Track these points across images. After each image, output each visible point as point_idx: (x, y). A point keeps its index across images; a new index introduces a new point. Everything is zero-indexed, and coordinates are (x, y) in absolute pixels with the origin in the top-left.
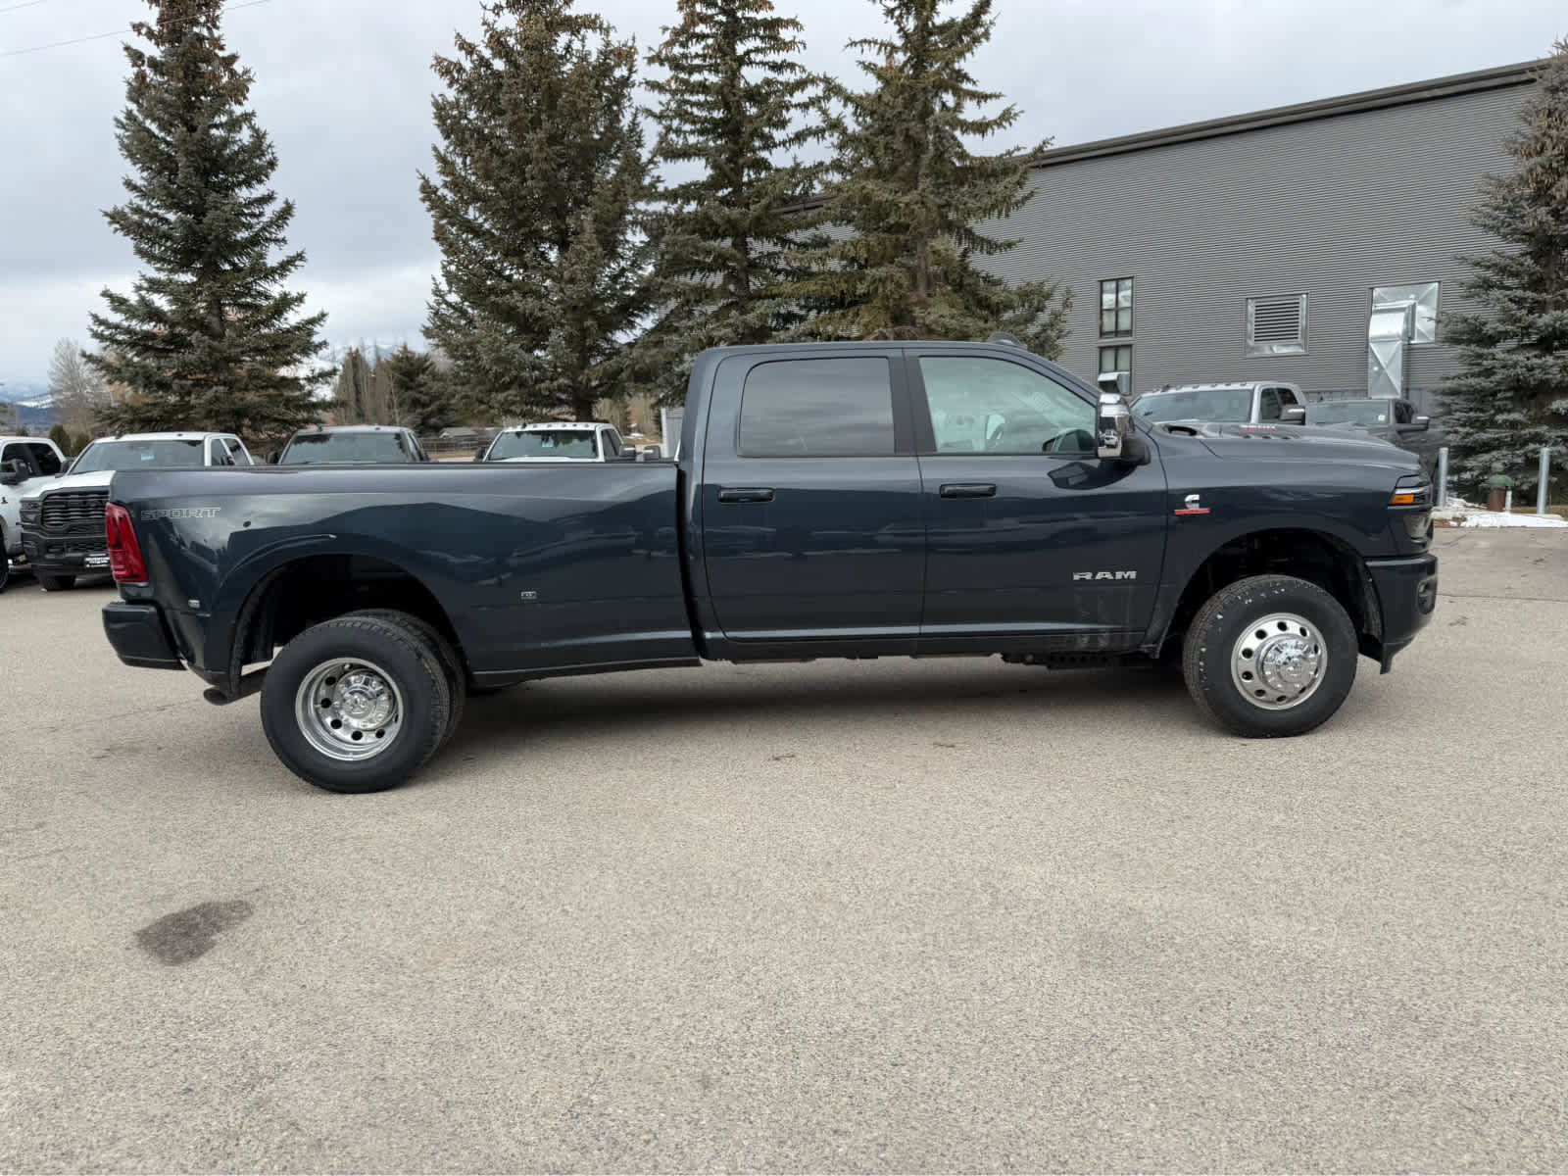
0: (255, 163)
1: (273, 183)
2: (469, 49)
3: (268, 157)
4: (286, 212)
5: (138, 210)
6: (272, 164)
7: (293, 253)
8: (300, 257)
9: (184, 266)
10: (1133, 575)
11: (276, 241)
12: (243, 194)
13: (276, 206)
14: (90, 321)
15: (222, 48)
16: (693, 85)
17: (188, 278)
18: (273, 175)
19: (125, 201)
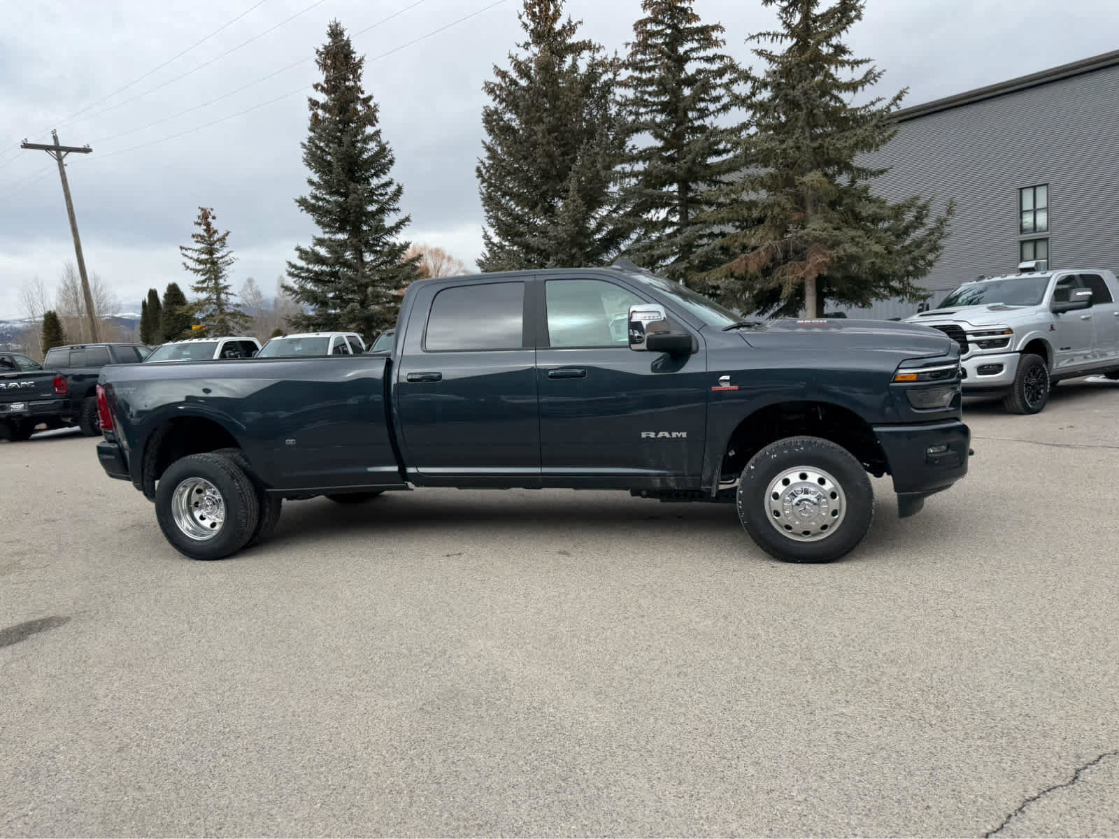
0: (382, 160)
1: (393, 173)
2: (503, 75)
3: (390, 157)
4: (399, 191)
5: (315, 197)
6: (391, 162)
7: (403, 217)
8: (407, 219)
9: (341, 229)
10: (684, 435)
11: (394, 210)
12: (375, 182)
13: (392, 188)
14: (287, 266)
15: (362, 93)
16: (645, 81)
17: (341, 236)
18: (392, 168)
19: (307, 192)
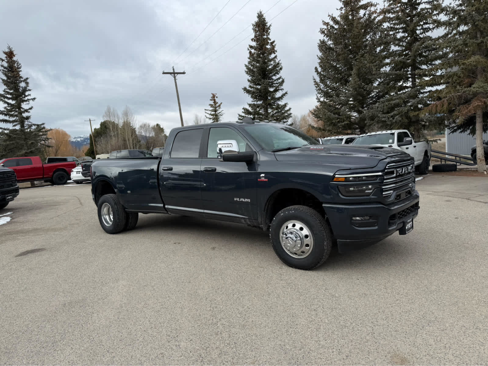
0: (277, 68)
1: (282, 74)
2: (327, 24)
3: (280, 67)
4: (283, 81)
5: (250, 87)
6: (281, 69)
7: (285, 93)
8: (286, 93)
9: (260, 100)
11: (281, 89)
12: (274, 78)
13: (281, 80)
14: (238, 115)
15: (270, 40)
17: (259, 103)
18: (281, 72)
19: (247, 85)
